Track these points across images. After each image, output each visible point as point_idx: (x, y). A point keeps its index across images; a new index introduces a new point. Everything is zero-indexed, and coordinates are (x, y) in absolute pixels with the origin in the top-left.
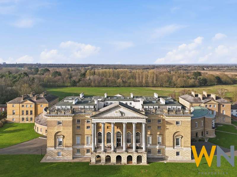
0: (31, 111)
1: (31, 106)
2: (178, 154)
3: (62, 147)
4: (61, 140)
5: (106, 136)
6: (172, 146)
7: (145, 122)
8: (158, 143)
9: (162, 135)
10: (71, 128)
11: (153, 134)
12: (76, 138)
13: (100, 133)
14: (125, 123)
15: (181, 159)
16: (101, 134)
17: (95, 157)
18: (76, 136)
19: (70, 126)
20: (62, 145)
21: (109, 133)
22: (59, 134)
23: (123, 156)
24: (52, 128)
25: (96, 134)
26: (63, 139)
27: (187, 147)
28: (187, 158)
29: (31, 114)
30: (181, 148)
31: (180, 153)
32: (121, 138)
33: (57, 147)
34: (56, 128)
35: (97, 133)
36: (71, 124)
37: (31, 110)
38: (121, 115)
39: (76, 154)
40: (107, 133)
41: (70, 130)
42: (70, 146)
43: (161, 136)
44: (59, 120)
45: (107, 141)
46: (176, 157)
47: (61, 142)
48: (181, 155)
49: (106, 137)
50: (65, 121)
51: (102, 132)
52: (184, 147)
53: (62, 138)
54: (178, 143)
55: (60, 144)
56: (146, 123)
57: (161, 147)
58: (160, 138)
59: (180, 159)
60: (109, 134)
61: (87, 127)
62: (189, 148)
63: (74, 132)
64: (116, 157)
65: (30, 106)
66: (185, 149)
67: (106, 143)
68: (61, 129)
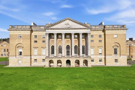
3: (22, 56)
6: (111, 55)
9: (102, 47)
16: (54, 47)
17: (49, 61)
18: (34, 48)
19: (28, 39)
24: (14, 40)
32: (70, 50)
41: (29, 42)
42: (29, 56)
44: (19, 34)
45: (59, 52)
47: (21, 52)
49: (58, 49)
50: (24, 35)
53: (22, 49)
57: (102, 56)
59: (118, 65)
60: (60, 47)
61: (43, 41)
64: (66, 61)
68: (21, 41)
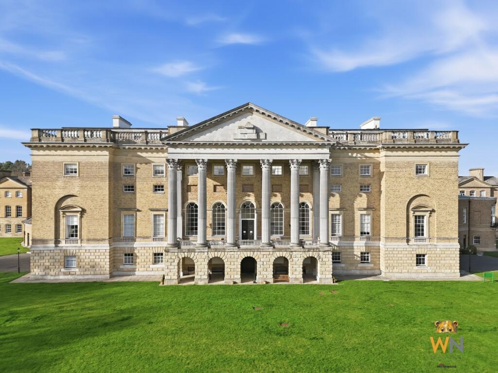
0: (19, 208)
1: (17, 194)
2: (420, 259)
3: (79, 241)
4: (76, 221)
5: (210, 213)
6: (403, 239)
7: (327, 157)
8: (362, 233)
9: (372, 208)
10: (105, 186)
11: (348, 208)
12: (123, 220)
13: (192, 204)
14: (268, 160)
15: (431, 275)
16: (196, 206)
17: (177, 261)
18: (123, 213)
19: (102, 179)
20: (78, 238)
21: (219, 204)
22: (68, 202)
23: (262, 260)
24: (48, 183)
25: (183, 207)
26: (81, 217)
27: (448, 239)
28: (446, 271)
29: (18, 214)
30: (429, 243)
31: (426, 257)
32: (255, 220)
33: (63, 242)
34: (60, 183)
35: (183, 203)
36: (106, 172)
37: (18, 204)
38: (254, 136)
39: (121, 267)
40: (215, 206)
41: (103, 190)
42: (103, 240)
43: (371, 212)
44: (67, 160)
45: (214, 229)
46: (416, 268)
47: (76, 226)
48: (430, 265)
49: (211, 217)
50: (87, 164)
51: (199, 201)
52: (439, 239)
53: (79, 215)
54: (419, 230)
55: (72, 236)
56: (330, 160)
57: (371, 243)
58: (368, 219)
59: (427, 275)
60: (219, 208)
61: (156, 187)
62: (451, 243)
63: (115, 202)
64: (240, 261)
65: (15, 194)
66: (442, 244)
67: (211, 233)
68: (75, 186)
